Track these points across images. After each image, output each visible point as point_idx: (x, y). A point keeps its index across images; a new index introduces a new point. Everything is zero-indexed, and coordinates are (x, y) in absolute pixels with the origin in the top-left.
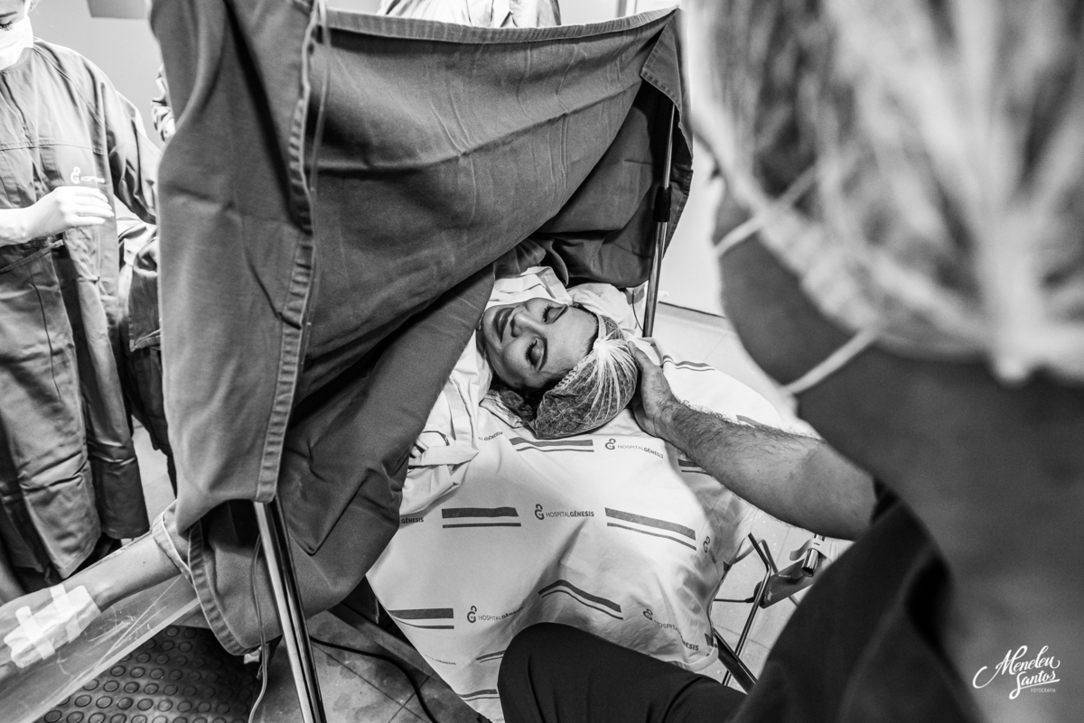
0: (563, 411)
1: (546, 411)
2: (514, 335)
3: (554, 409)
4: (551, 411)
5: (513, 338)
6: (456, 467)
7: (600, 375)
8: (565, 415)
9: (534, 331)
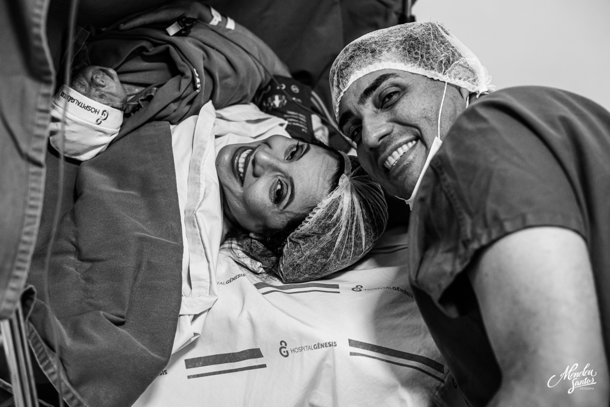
0: (308, 253)
1: (291, 254)
2: (256, 175)
3: (298, 252)
4: (295, 254)
5: (254, 179)
6: (196, 317)
7: (344, 213)
8: (309, 257)
9: (276, 169)
